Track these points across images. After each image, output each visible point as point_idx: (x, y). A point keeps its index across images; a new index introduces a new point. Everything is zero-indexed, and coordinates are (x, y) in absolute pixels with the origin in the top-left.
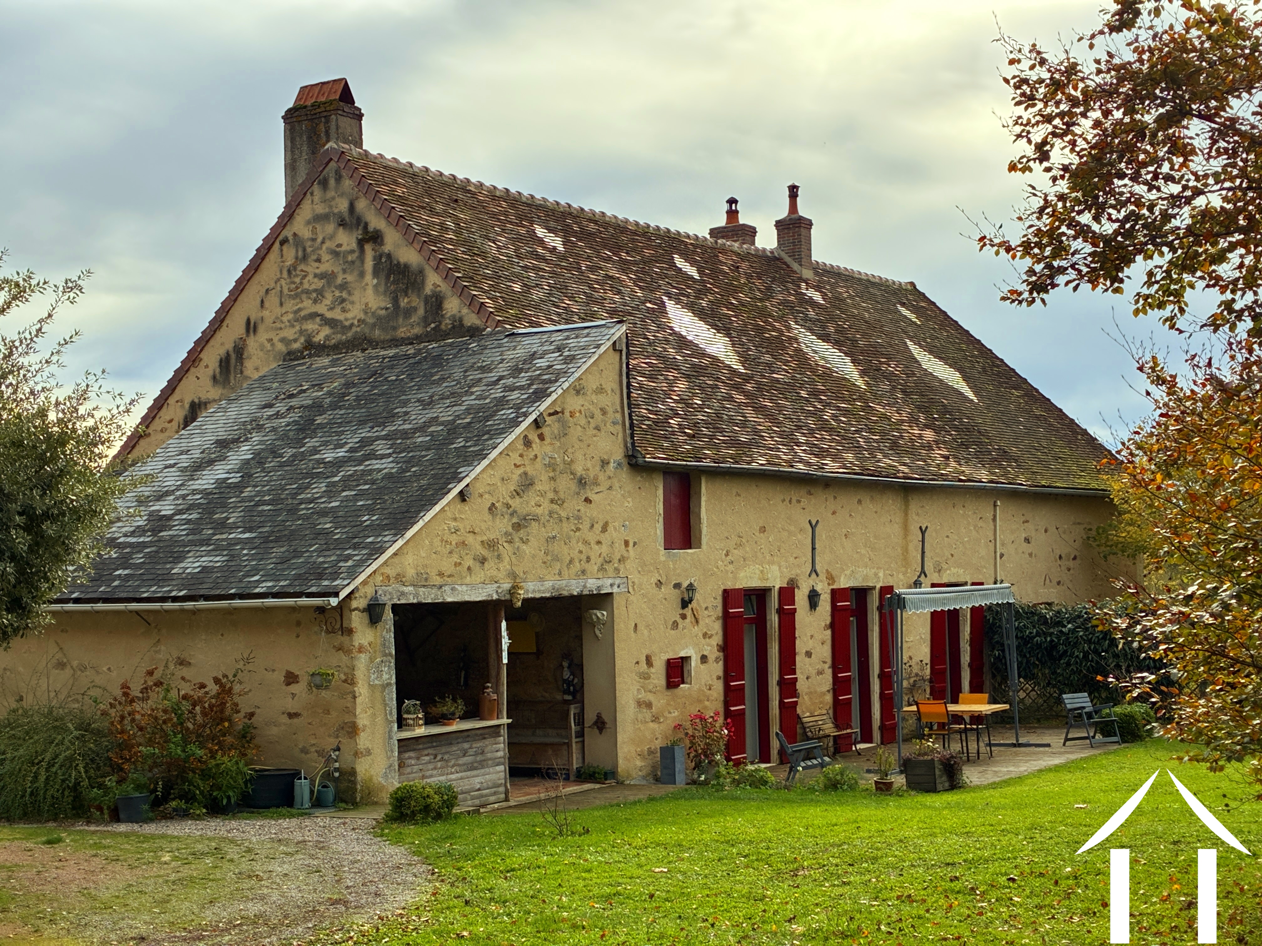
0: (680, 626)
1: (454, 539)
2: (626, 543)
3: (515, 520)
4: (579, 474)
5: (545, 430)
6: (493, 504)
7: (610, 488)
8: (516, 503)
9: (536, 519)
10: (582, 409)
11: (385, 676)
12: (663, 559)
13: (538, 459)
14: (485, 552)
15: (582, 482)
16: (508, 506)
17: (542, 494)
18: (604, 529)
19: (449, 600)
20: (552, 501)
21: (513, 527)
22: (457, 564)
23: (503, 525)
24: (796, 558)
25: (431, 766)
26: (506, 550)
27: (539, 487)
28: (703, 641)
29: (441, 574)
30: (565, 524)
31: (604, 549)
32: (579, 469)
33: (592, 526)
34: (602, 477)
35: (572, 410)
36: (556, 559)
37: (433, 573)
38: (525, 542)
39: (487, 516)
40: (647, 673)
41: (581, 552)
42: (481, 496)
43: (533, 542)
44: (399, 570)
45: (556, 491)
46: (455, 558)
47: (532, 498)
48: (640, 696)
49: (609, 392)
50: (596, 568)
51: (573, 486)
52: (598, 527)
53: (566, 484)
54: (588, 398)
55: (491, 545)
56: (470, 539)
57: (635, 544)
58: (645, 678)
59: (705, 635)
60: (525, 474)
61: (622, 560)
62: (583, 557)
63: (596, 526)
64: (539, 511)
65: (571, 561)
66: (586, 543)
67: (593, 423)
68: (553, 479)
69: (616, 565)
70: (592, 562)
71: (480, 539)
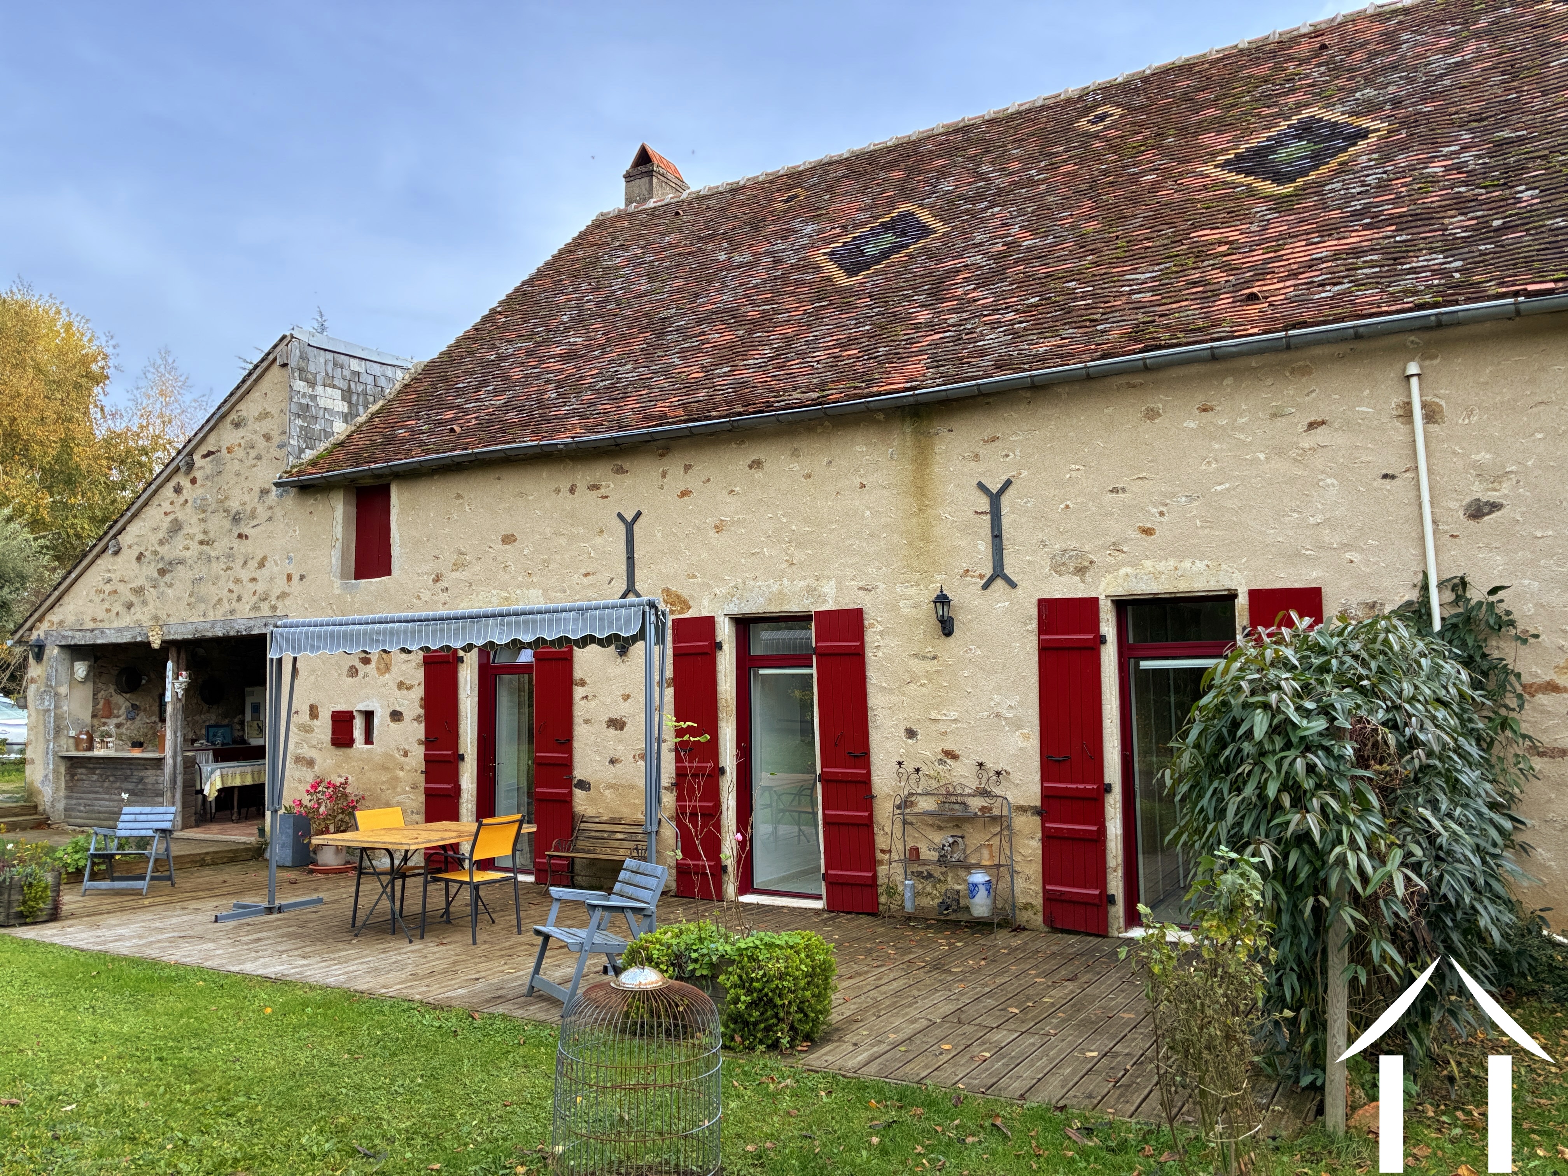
0: (361, 673)
1: (108, 588)
2: (289, 577)
3: (160, 566)
4: (234, 510)
5: (198, 474)
6: (141, 554)
7: (270, 519)
8: (163, 550)
9: (181, 562)
10: (242, 441)
11: (47, 703)
12: (337, 591)
13: (189, 504)
14: (133, 599)
15: (236, 519)
16: (155, 553)
17: (191, 537)
18: (261, 565)
19: (99, 641)
20: (201, 543)
21: (159, 573)
22: (108, 611)
23: (151, 570)
24: (586, 575)
25: (98, 784)
26: (151, 594)
27: (187, 530)
28: (398, 693)
29: (94, 620)
30: (214, 565)
31: (260, 587)
32: (234, 505)
33: (245, 563)
34: (260, 509)
35: (228, 445)
36: (201, 600)
37: (87, 619)
38: (170, 586)
39: (134, 564)
40: (309, 726)
41: (231, 591)
42: (130, 547)
43: (178, 584)
44: (62, 617)
45: (205, 532)
46: (107, 605)
47: (179, 542)
48: (299, 751)
49: (276, 416)
50: (248, 607)
51: (227, 524)
52: (253, 564)
53: (218, 523)
54: (250, 428)
55: (139, 591)
56: (121, 588)
57: (302, 577)
58: (306, 731)
59: (401, 685)
60: (176, 520)
61: (283, 596)
62: (234, 596)
63: (250, 562)
64: (187, 554)
65: (220, 601)
66: (237, 581)
67: (253, 453)
68: (203, 520)
69: (273, 603)
70: (244, 600)
71: (129, 586)
